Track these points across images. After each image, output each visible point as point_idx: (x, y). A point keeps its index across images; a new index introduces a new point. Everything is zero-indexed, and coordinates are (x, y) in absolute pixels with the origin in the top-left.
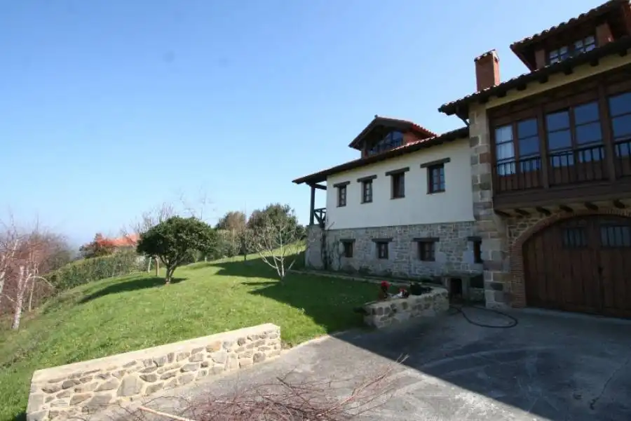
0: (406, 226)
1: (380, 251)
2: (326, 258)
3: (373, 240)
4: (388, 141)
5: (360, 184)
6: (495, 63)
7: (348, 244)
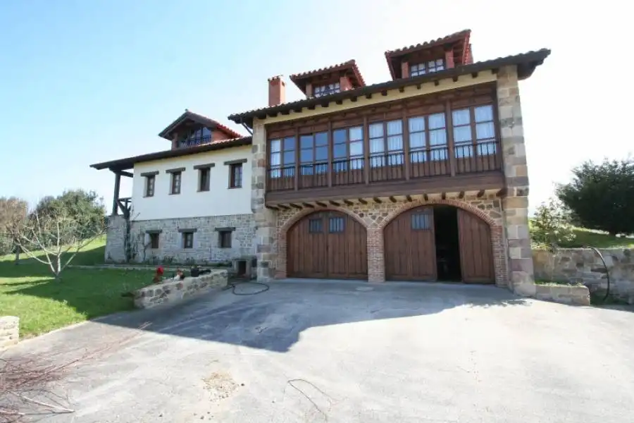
0: (209, 218)
1: (186, 241)
2: (129, 251)
3: (180, 231)
4: (199, 136)
5: (169, 175)
6: (282, 86)
7: (155, 236)
